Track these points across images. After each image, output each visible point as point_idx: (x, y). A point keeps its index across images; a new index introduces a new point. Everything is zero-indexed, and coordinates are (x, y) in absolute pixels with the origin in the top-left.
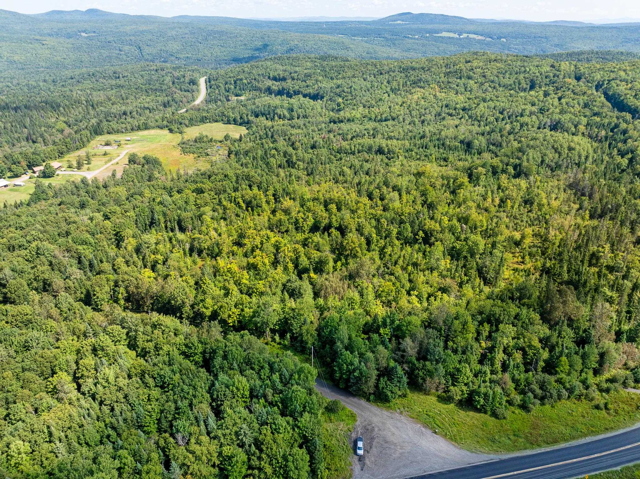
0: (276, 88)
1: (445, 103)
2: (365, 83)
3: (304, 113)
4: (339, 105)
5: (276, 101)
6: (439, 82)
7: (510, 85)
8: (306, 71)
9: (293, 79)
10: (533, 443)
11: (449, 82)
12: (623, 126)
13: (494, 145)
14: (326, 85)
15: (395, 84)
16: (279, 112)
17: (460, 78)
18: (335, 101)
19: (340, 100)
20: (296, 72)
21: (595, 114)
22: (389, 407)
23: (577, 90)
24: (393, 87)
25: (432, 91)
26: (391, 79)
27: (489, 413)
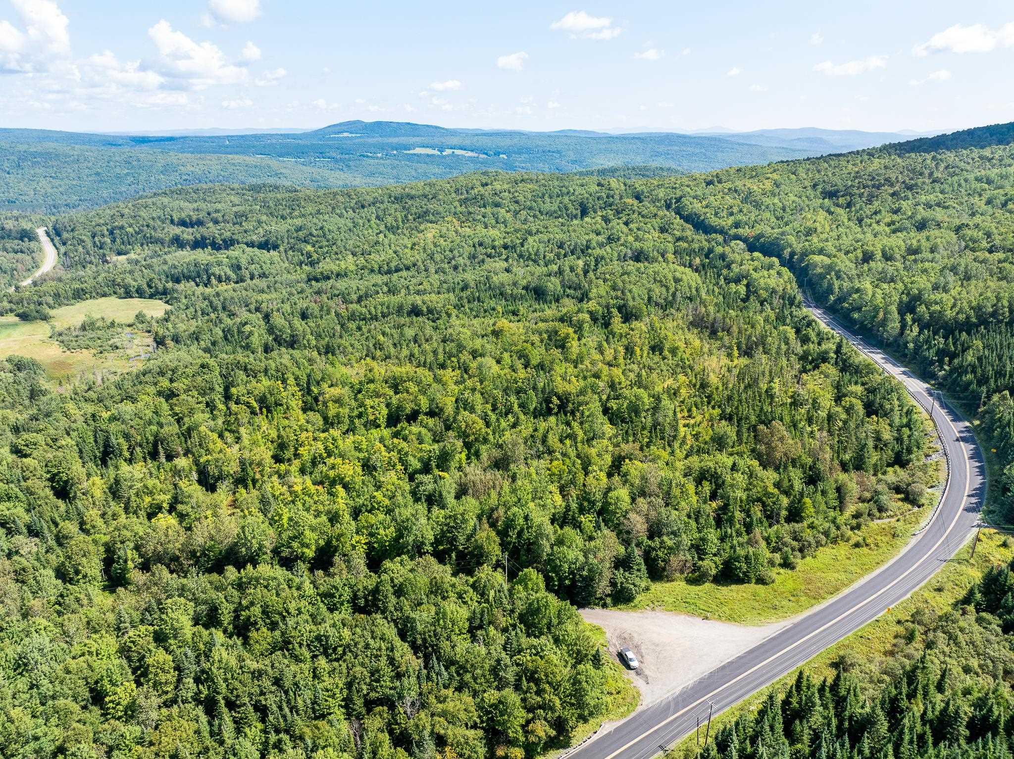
0: (191, 237)
1: (476, 240)
2: (342, 221)
3: (261, 271)
4: (309, 255)
5: (203, 256)
6: (455, 213)
7: (555, 212)
8: (234, 209)
9: (216, 222)
10: (818, 597)
11: (470, 213)
12: (719, 250)
13: (570, 288)
14: (278, 228)
15: (390, 220)
16: (218, 273)
17: (485, 206)
18: (301, 251)
19: (309, 248)
20: (217, 211)
21: (678, 239)
22: (635, 606)
23: (645, 212)
24: (389, 225)
25: (450, 226)
26: (381, 213)
27: (754, 581)
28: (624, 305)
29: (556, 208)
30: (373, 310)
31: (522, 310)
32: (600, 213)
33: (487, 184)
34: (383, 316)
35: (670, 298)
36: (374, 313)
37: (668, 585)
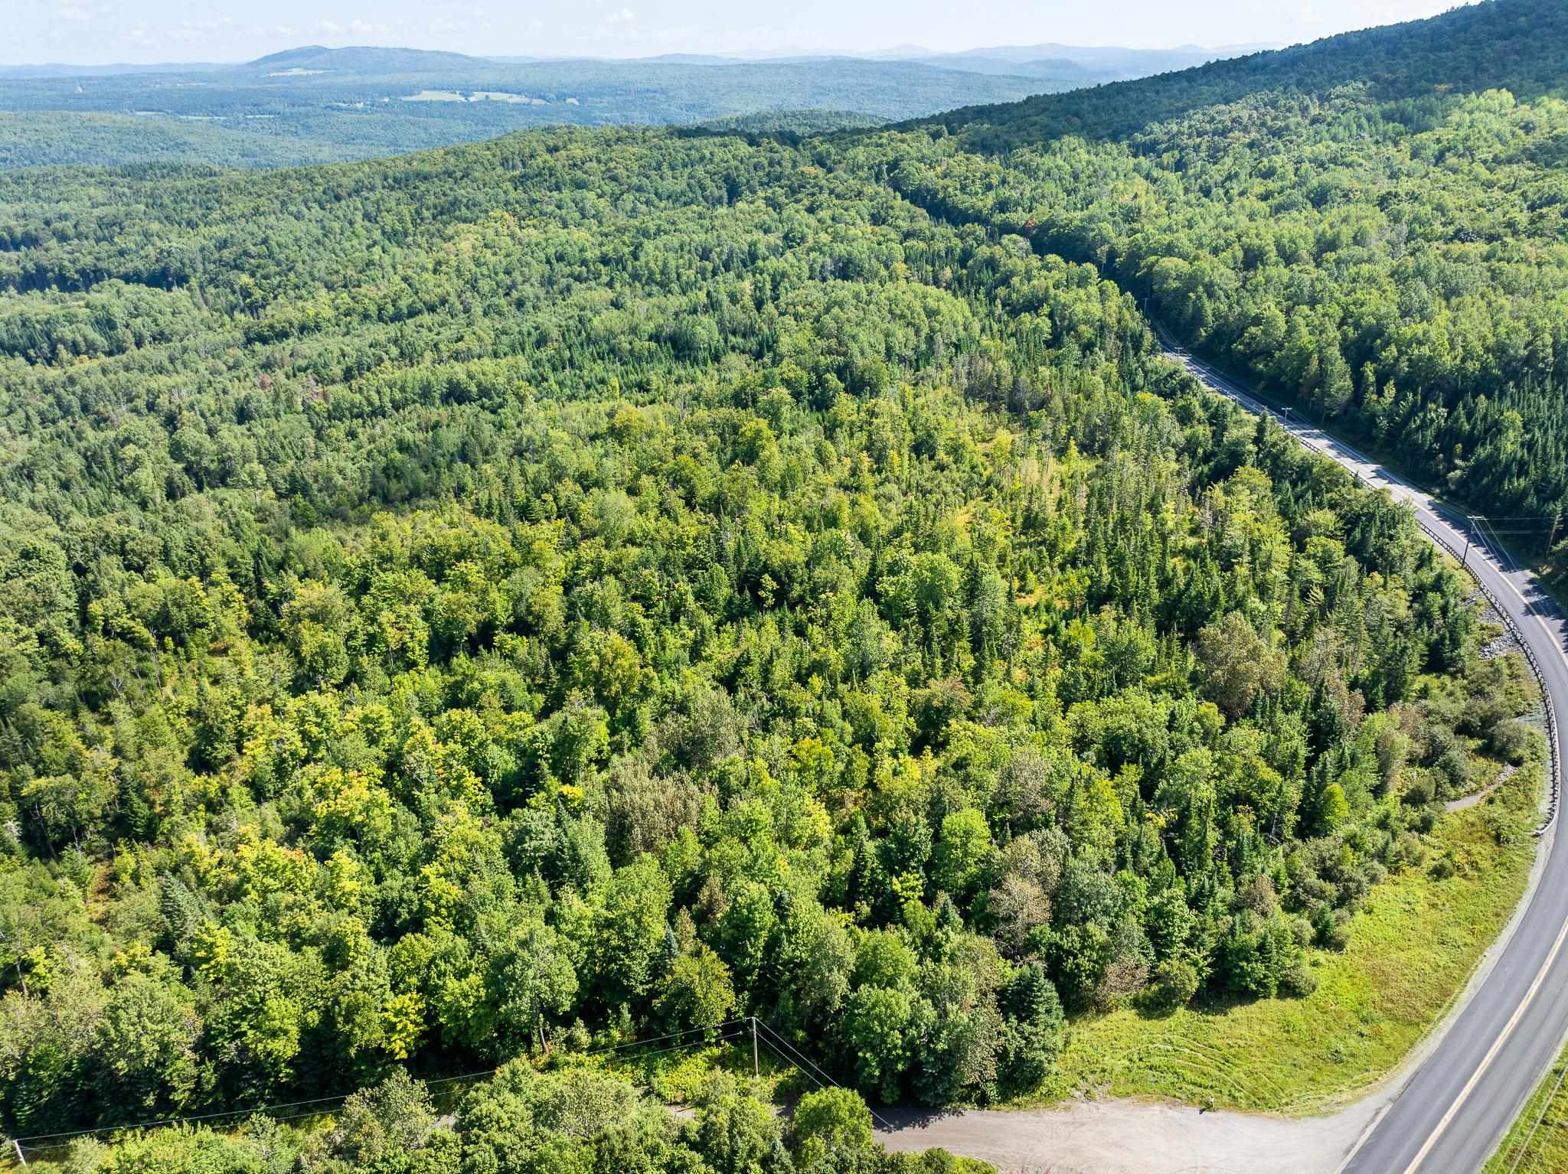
0: (15, 269)
1: (551, 251)
2: (302, 225)
3: (154, 328)
4: (246, 293)
5: (38, 305)
6: (507, 203)
8: (97, 212)
9: (63, 238)
11: (533, 202)
13: (734, 333)
14: (182, 244)
15: (389, 220)
16: (69, 336)
17: (558, 189)
18: (229, 284)
19: (245, 279)
20: (64, 217)
21: (907, 235)
23: (840, 189)
24: (388, 229)
25: (500, 226)
26: (371, 209)
27: (1274, 991)
28: (847, 366)
29: (684, 186)
30: (375, 398)
31: (656, 381)
32: (761, 194)
33: (556, 149)
34: (397, 408)
35: (923, 347)
36: (377, 403)
37: (1100, 1024)
